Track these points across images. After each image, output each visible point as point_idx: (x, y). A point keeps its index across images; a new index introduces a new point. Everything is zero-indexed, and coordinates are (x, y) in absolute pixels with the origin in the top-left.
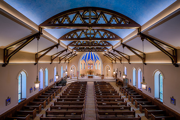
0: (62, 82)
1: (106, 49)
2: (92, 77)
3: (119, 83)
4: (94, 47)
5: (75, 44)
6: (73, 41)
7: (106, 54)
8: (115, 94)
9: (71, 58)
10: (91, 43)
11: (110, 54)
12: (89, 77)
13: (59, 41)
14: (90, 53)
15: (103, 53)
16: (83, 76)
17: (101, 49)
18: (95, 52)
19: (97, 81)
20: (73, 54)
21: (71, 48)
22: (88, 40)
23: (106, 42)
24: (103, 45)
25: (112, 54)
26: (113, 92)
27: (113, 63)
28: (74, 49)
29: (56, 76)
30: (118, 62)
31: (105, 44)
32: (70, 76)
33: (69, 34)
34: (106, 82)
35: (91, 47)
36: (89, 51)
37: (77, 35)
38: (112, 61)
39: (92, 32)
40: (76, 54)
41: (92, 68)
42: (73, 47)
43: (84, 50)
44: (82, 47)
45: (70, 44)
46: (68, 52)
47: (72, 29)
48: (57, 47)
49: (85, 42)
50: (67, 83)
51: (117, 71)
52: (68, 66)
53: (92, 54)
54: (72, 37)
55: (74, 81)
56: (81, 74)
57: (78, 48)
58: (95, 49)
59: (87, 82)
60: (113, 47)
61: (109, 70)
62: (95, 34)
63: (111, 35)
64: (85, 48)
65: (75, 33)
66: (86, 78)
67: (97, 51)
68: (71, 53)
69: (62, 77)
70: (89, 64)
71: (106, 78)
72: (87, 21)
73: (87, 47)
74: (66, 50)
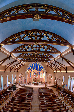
0: (13, 87)
1: (49, 60)
2: (37, 84)
3: (59, 88)
4: (39, 59)
5: (23, 56)
6: (21, 53)
7: (49, 65)
8: (55, 97)
9: (19, 68)
10: (37, 55)
11: (52, 65)
12: (35, 84)
13: (11, 54)
14: (36, 63)
15: (47, 64)
16: (29, 83)
17: (45, 60)
18: (40, 63)
19: (41, 88)
20: (21, 64)
21: (20, 59)
22: (34, 53)
23: (49, 55)
24: (47, 57)
25: (54, 65)
26: (54, 95)
27: (54, 72)
28: (22, 60)
29: (8, 82)
30: (59, 71)
31: (48, 56)
32: (19, 83)
33: (19, 48)
34: (49, 88)
35: (36, 59)
36: (35, 62)
37: (25, 48)
38: (54, 70)
39: (38, 46)
40: (23, 65)
41: (37, 76)
42: (22, 58)
43: (30, 61)
44: (28, 58)
45: (19, 56)
46: (17, 63)
47: (22, 44)
48: (9, 59)
49: (31, 54)
50: (17, 88)
51: (58, 79)
52: (17, 75)
53: (37, 64)
54: (21, 50)
55: (22, 87)
56: (28, 82)
57: (26, 59)
58: (40, 60)
59: (32, 88)
60: (54, 59)
61: (52, 79)
62: (40, 48)
63: (53, 49)
64: (32, 59)
65: (24, 47)
66: (32, 85)
67: (42, 62)
68: (20, 63)
69: (12, 83)
70: (34, 73)
71: (48, 85)
72: (34, 38)
73: (33, 59)
74: (16, 61)
